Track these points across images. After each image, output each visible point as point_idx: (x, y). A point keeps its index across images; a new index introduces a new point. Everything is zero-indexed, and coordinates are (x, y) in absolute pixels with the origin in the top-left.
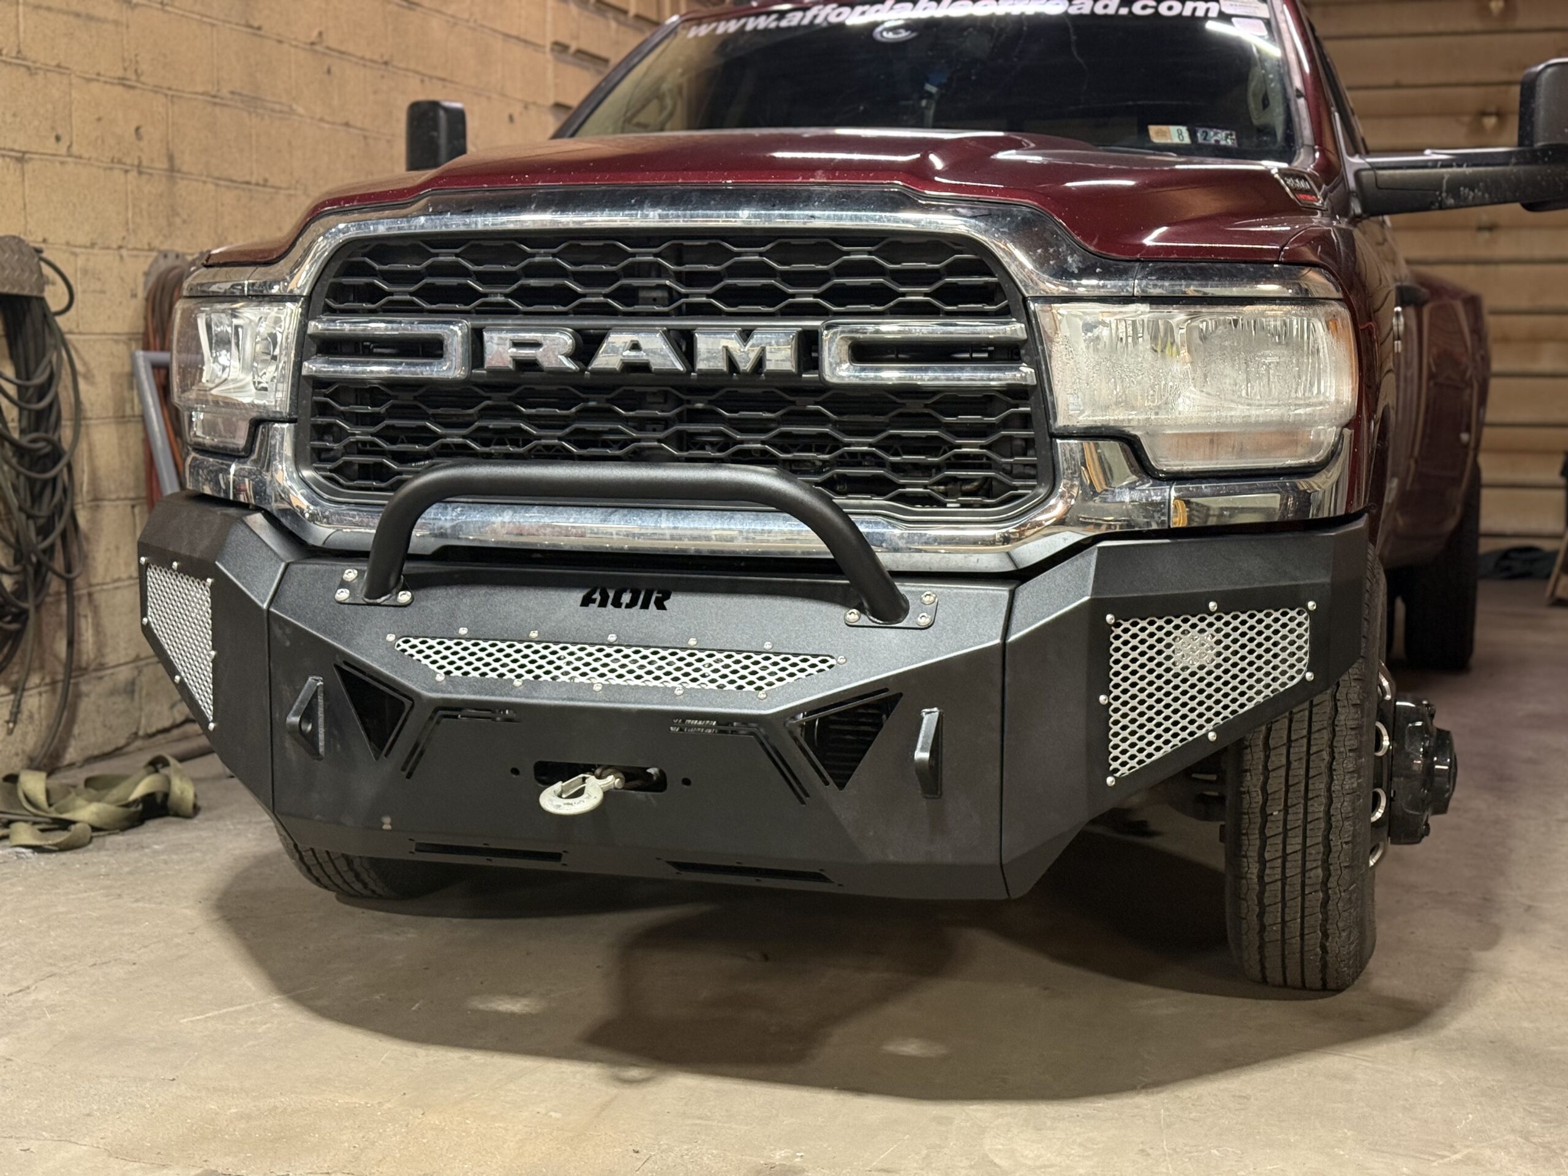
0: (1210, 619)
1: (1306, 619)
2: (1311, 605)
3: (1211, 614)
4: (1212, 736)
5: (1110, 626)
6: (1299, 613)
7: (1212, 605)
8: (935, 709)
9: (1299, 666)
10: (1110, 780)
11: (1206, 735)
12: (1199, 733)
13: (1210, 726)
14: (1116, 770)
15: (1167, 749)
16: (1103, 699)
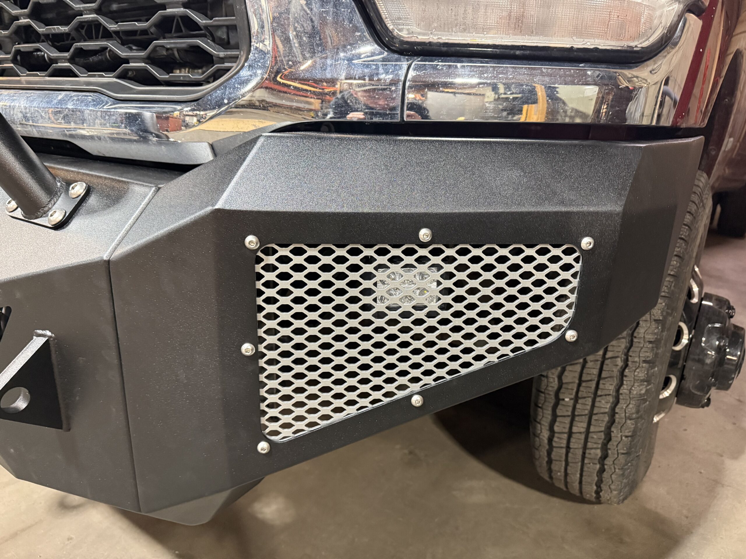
0: (422, 252)
1: (577, 260)
2: (587, 243)
3: (423, 245)
4: (417, 400)
5: (257, 250)
6: (568, 252)
7: (424, 234)
8: (48, 333)
9: (558, 321)
10: (263, 447)
11: (410, 397)
12: (400, 394)
13: (416, 387)
14: (276, 433)
15: (352, 411)
16: (247, 348)
